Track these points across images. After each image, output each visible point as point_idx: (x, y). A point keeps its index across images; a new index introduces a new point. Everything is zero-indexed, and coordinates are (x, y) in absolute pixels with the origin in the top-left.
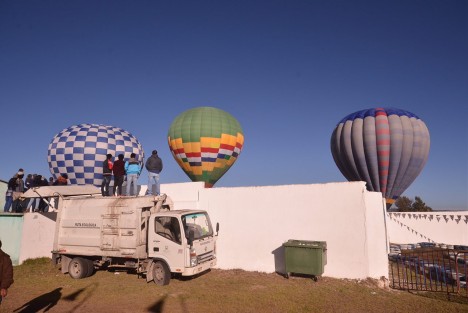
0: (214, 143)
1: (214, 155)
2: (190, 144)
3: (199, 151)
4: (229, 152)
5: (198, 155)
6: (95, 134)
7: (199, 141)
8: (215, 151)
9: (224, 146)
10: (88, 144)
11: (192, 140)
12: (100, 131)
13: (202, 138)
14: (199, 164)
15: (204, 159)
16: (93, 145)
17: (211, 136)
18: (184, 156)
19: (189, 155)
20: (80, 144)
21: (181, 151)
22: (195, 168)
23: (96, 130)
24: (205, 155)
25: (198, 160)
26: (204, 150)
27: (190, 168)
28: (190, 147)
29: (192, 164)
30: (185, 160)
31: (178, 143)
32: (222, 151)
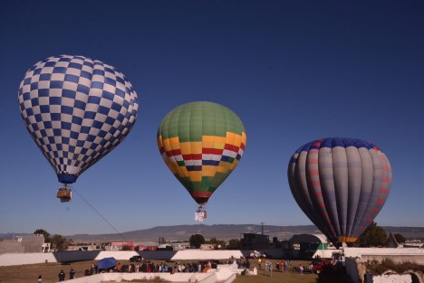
0: (218, 143)
1: (216, 158)
2: (189, 143)
3: (200, 152)
4: (232, 154)
5: (198, 157)
6: (79, 67)
7: (200, 140)
8: (219, 152)
9: (229, 147)
10: (68, 78)
11: (192, 139)
12: (86, 63)
13: (204, 137)
14: (199, 168)
15: (205, 163)
16: (75, 79)
17: (215, 135)
18: (180, 158)
19: (187, 157)
20: (59, 77)
21: (177, 152)
22: (193, 172)
23: (81, 62)
24: (206, 157)
25: (199, 163)
26: (206, 151)
27: (186, 173)
28: (188, 148)
29: (191, 168)
30: (181, 164)
31: (173, 143)
32: (226, 153)
